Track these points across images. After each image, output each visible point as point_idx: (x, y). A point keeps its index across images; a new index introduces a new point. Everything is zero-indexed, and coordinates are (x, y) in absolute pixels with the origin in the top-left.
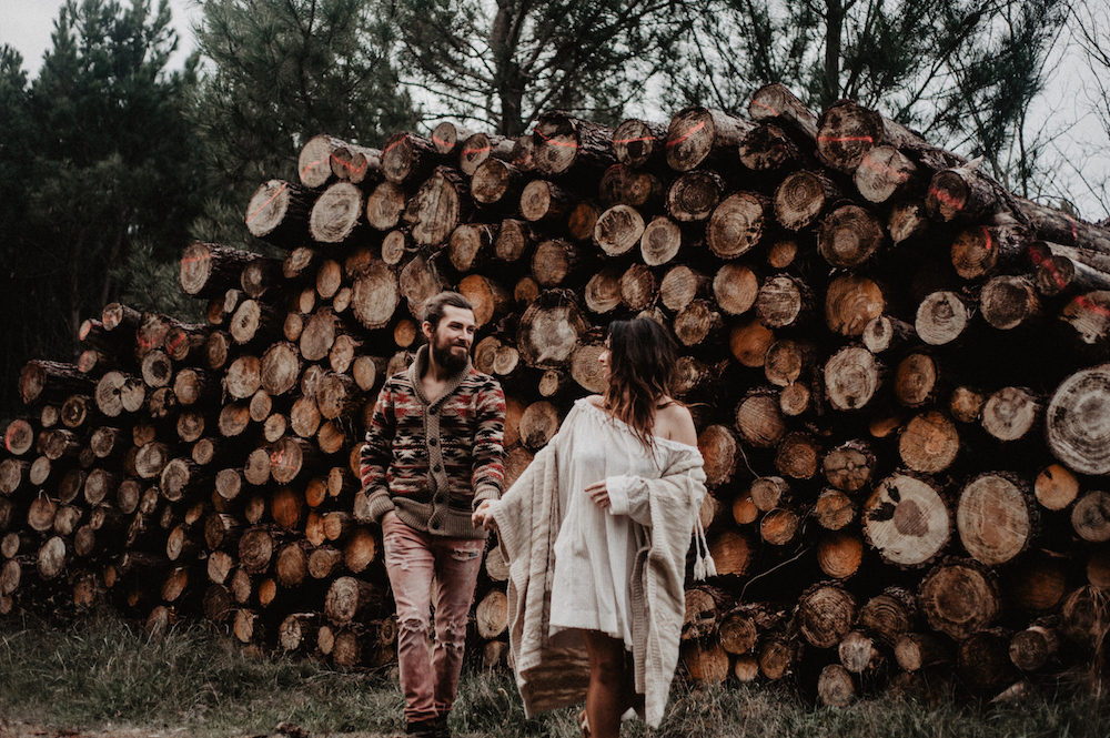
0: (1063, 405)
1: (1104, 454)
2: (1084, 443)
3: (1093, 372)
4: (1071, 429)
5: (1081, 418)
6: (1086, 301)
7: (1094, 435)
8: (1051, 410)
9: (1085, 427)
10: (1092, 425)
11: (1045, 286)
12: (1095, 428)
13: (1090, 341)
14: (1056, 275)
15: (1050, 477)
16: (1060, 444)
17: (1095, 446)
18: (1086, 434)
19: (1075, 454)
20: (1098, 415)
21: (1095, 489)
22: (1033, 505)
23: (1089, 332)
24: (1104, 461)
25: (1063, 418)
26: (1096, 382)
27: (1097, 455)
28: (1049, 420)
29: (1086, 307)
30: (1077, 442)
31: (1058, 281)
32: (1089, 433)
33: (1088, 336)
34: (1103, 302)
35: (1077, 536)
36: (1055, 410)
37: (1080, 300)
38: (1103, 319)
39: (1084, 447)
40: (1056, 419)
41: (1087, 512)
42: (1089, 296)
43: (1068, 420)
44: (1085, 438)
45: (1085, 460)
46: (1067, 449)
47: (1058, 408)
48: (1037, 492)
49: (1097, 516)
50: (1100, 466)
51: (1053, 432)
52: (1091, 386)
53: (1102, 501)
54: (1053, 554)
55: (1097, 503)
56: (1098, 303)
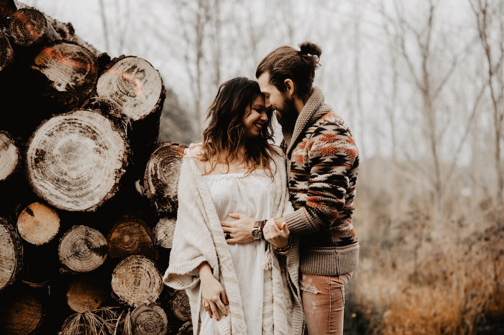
0: (43, 148)
1: (84, 191)
2: (65, 182)
3: (68, 117)
4: (52, 170)
5: (60, 159)
6: (54, 52)
7: (74, 175)
8: (31, 153)
9: (64, 168)
10: (71, 166)
11: (18, 37)
12: (74, 169)
13: (61, 89)
14: (29, 26)
15: (31, 213)
16: (42, 183)
17: (75, 185)
18: (66, 174)
19: (57, 193)
20: (76, 157)
21: (78, 224)
22: (19, 242)
23: (60, 81)
24: (84, 198)
25: (43, 160)
26: (72, 127)
27: (78, 193)
28: (30, 161)
29: (54, 58)
30: (57, 181)
31: (32, 33)
32: (69, 173)
33: (60, 85)
34: (69, 54)
35: (65, 267)
36: (34, 152)
37: (49, 51)
38: (70, 70)
39: (66, 186)
40: (37, 161)
41: (74, 246)
42: (57, 47)
43: (48, 162)
44: (66, 178)
45: (67, 198)
46: (49, 188)
47: (37, 151)
48: (20, 229)
49: (84, 248)
50: (81, 203)
51: (34, 173)
52: (67, 131)
53: (88, 235)
54: (33, 285)
55: (84, 237)
56: (65, 55)
